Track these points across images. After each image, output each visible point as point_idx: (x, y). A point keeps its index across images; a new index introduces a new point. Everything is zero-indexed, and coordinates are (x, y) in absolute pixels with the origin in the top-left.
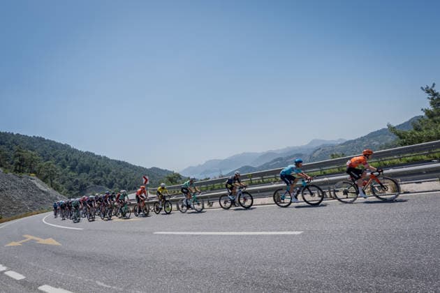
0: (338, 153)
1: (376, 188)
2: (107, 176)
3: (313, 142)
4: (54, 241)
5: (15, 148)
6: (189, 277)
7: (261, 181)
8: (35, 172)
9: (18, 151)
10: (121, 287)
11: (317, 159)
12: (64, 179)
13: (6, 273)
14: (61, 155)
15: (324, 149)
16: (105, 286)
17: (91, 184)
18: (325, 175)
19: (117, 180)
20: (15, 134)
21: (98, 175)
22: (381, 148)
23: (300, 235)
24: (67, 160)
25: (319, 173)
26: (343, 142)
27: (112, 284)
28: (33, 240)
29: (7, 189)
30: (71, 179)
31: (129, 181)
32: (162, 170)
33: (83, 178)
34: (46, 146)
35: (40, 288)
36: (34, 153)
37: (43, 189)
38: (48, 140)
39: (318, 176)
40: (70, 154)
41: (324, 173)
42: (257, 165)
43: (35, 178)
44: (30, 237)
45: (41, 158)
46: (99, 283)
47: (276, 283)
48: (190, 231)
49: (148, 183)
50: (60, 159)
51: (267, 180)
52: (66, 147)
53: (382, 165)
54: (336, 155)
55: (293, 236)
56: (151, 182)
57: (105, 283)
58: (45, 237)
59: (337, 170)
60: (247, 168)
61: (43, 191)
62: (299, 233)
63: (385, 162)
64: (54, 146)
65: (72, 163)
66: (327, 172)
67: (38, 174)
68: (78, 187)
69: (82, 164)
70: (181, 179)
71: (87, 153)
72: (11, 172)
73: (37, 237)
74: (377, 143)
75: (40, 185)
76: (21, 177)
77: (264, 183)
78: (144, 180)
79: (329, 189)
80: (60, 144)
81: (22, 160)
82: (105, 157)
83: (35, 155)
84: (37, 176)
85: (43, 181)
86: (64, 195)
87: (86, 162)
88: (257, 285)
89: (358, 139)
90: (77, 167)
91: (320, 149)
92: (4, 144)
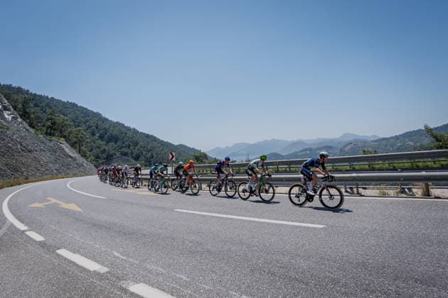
0: (369, 149)
1: (406, 190)
2: (135, 149)
3: (345, 135)
4: (76, 207)
5: (49, 111)
6: (206, 258)
7: (288, 169)
8: (65, 137)
9: (51, 114)
10: (137, 260)
11: (348, 153)
12: (91, 146)
13: (27, 233)
14: (92, 123)
15: (356, 144)
16: (122, 257)
17: (118, 154)
18: (354, 170)
19: (144, 153)
20: (50, 97)
21: (126, 147)
22: (415, 149)
23: (322, 228)
24: (97, 128)
25: (348, 168)
26: (376, 139)
27: (128, 256)
28: (55, 203)
29: (36, 151)
30: (99, 148)
31: (155, 156)
32: (189, 148)
33: (110, 147)
34: (77, 112)
35: (59, 252)
36: (66, 118)
37: (71, 154)
38: (80, 107)
39: (347, 171)
40: (101, 122)
41: (353, 168)
42: (285, 153)
43: (64, 142)
44: (54, 201)
45: (72, 123)
46: (116, 254)
47: (292, 274)
48: (211, 212)
49: (174, 159)
50: (90, 127)
51: (294, 169)
52: (97, 115)
53: (415, 167)
54: (368, 151)
55: (316, 229)
56: (177, 159)
57: (122, 254)
58: (68, 202)
59: (367, 167)
60: (276, 155)
61: (70, 157)
62: (322, 226)
63: (418, 164)
64: (86, 112)
65: (101, 132)
66: (357, 167)
67: (67, 139)
68: (105, 156)
69: (111, 134)
70: (207, 159)
71: (117, 123)
72: (42, 134)
73: (60, 201)
74: (412, 143)
75: (68, 149)
76: (50, 140)
77: (291, 172)
78: (171, 156)
79: (357, 185)
80: (92, 112)
81: (54, 124)
82: (134, 129)
83: (67, 120)
84: (66, 141)
85: (72, 146)
86: (91, 162)
87: (115, 132)
88: (273, 274)
89: (392, 138)
90: (106, 136)
91: (351, 143)
92: (38, 106)
